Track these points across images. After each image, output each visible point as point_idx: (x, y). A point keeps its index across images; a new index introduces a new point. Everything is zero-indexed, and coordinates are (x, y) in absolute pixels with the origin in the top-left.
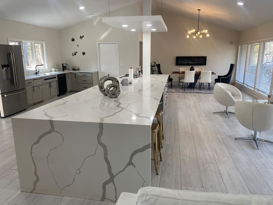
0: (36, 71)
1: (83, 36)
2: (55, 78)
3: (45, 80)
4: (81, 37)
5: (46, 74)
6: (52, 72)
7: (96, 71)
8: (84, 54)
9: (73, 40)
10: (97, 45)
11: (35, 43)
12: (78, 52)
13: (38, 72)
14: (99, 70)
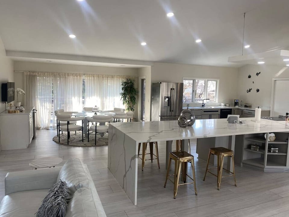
0: (203, 103)
1: (260, 73)
2: (218, 111)
3: (204, 112)
4: (257, 74)
5: (212, 107)
6: (220, 106)
7: (269, 109)
8: (258, 91)
9: (250, 77)
10: (273, 82)
11: (208, 80)
12: (252, 89)
13: (204, 105)
14: (271, 109)
